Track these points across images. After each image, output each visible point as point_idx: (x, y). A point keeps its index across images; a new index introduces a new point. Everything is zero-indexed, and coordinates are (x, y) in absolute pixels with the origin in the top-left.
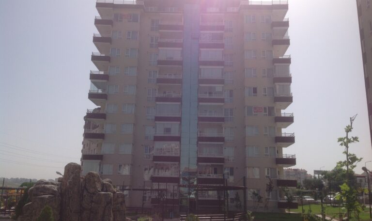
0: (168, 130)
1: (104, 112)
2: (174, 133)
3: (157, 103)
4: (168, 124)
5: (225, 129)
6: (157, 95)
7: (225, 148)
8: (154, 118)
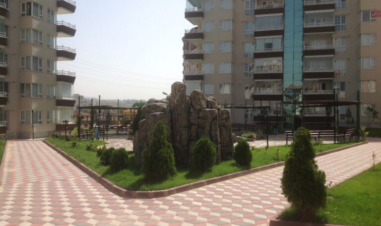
0: (269, 46)
1: (202, 32)
2: (277, 48)
3: (257, 16)
4: (269, 39)
5: (336, 39)
6: (256, 7)
7: (335, 61)
8: (253, 33)
